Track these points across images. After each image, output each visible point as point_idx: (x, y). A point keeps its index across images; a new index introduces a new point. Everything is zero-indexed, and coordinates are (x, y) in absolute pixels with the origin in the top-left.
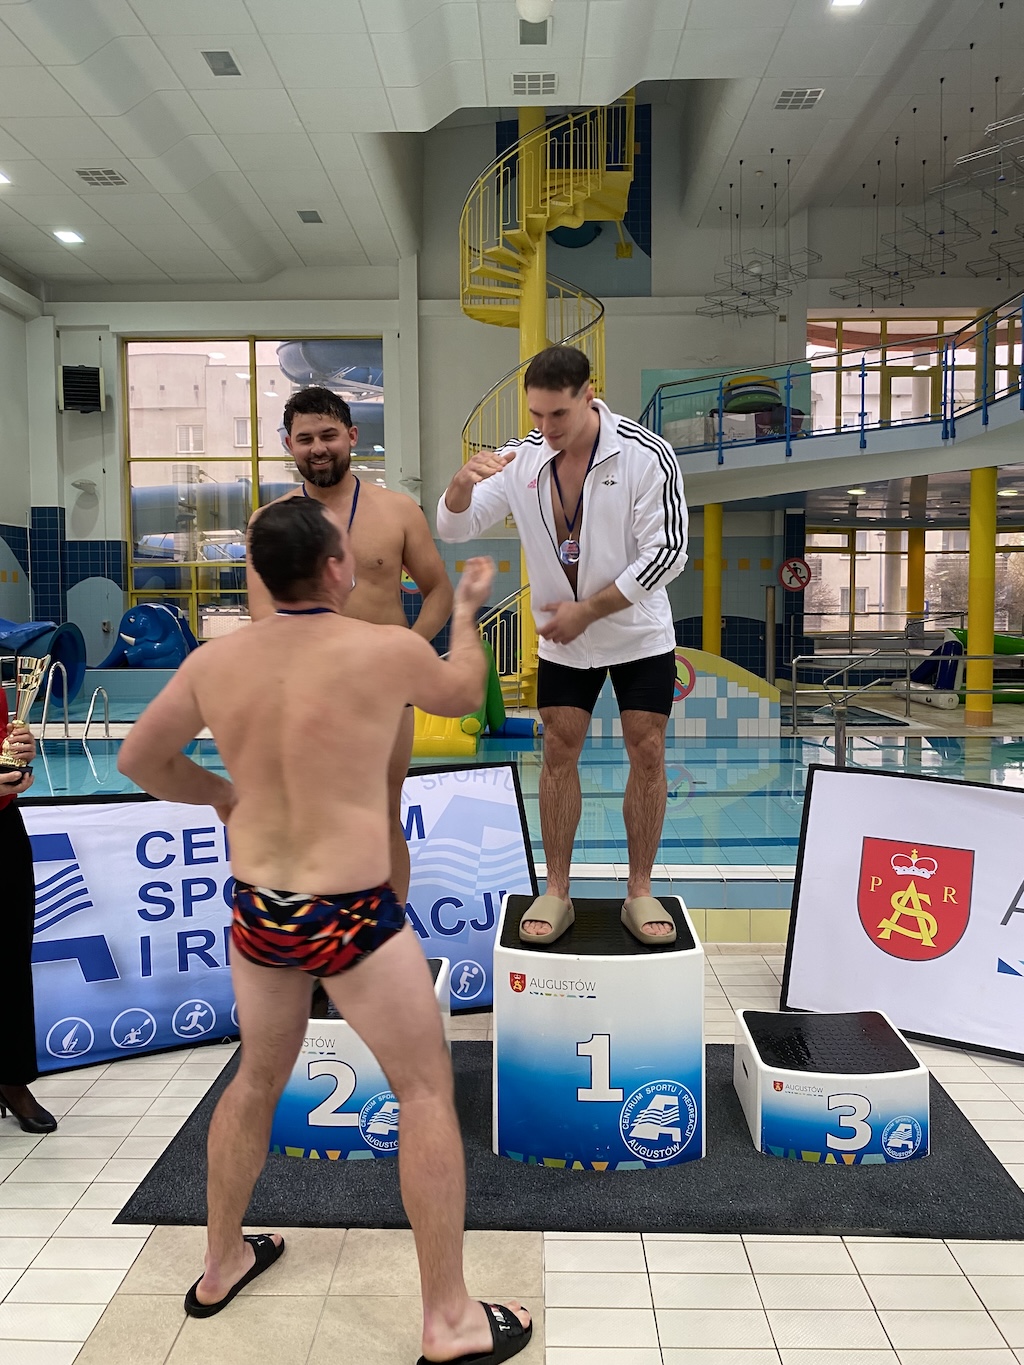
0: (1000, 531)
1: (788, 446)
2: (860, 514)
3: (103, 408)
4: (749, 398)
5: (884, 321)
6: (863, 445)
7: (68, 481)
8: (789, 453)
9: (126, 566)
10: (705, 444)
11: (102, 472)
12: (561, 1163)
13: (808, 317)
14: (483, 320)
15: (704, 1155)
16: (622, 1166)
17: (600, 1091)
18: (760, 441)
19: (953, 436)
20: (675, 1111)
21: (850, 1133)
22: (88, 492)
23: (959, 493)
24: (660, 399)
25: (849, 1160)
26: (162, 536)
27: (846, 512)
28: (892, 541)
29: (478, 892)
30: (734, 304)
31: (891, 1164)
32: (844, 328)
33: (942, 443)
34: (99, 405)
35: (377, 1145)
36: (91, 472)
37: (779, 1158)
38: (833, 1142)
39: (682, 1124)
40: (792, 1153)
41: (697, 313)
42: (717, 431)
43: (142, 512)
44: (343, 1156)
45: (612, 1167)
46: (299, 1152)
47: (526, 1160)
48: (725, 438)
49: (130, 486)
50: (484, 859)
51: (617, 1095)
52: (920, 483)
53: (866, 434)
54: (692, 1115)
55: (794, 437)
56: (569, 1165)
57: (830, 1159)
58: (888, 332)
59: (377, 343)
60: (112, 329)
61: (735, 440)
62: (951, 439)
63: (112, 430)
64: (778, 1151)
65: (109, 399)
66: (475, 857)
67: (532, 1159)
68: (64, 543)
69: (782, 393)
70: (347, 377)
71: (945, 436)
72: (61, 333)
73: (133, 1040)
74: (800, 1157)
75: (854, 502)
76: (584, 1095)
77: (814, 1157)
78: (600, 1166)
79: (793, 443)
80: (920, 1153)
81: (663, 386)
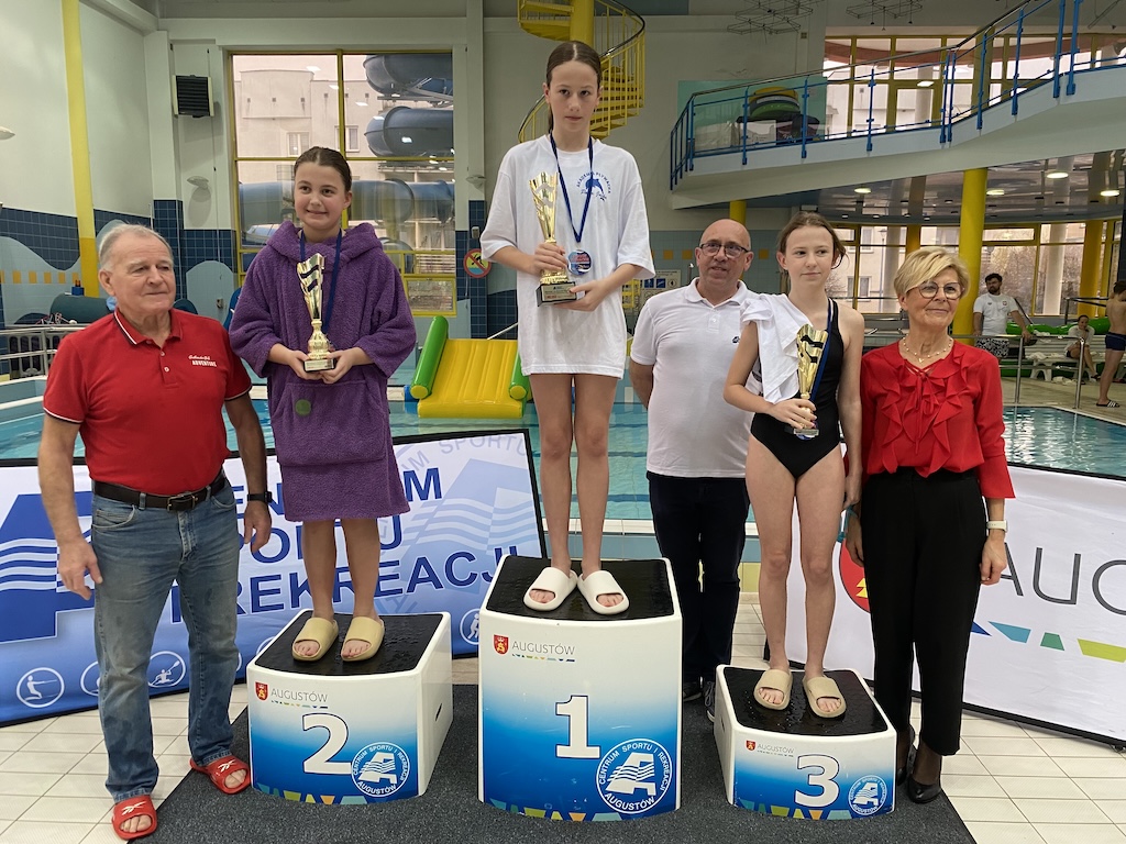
0: (987, 227)
1: (804, 148)
2: (866, 212)
3: (212, 113)
4: (772, 107)
5: (893, 38)
6: (870, 147)
7: (185, 177)
8: (804, 155)
9: (235, 251)
10: (732, 146)
11: (213, 169)
12: (541, 813)
13: (827, 35)
14: (539, 35)
15: (678, 807)
16: (598, 817)
17: (578, 748)
18: (779, 144)
19: (950, 140)
20: (650, 767)
21: (817, 791)
22: (201, 186)
23: (952, 192)
24: (693, 106)
25: (816, 815)
26: (269, 226)
27: (854, 209)
28: (893, 236)
29: (489, 548)
30: (762, 22)
31: (856, 819)
32: (858, 45)
33: (940, 146)
34: (208, 110)
35: (369, 791)
36: (204, 170)
37: (749, 811)
38: (800, 798)
39: (657, 779)
40: (762, 807)
41: (728, 30)
42: (742, 134)
43: (247, 205)
44: (337, 801)
45: (589, 818)
46: (295, 796)
47: (508, 808)
48: (749, 142)
49: (238, 183)
50: (496, 517)
51: (594, 752)
52: (919, 182)
53: (873, 138)
54: (666, 771)
55: (810, 140)
56: (549, 814)
57: (798, 814)
58: (897, 49)
59: (447, 56)
60: (218, 43)
61: (757, 144)
62: (947, 142)
63: (221, 133)
64: (749, 805)
65: (217, 105)
66: (488, 515)
67: (514, 808)
68: (182, 231)
69: (800, 101)
70: (423, 88)
71: (943, 140)
72: (174, 46)
73: (164, 680)
74: (769, 811)
75: (860, 200)
76: (562, 751)
77: (784, 811)
78: (578, 817)
79: (809, 147)
80: (884, 810)
81: (696, 95)
